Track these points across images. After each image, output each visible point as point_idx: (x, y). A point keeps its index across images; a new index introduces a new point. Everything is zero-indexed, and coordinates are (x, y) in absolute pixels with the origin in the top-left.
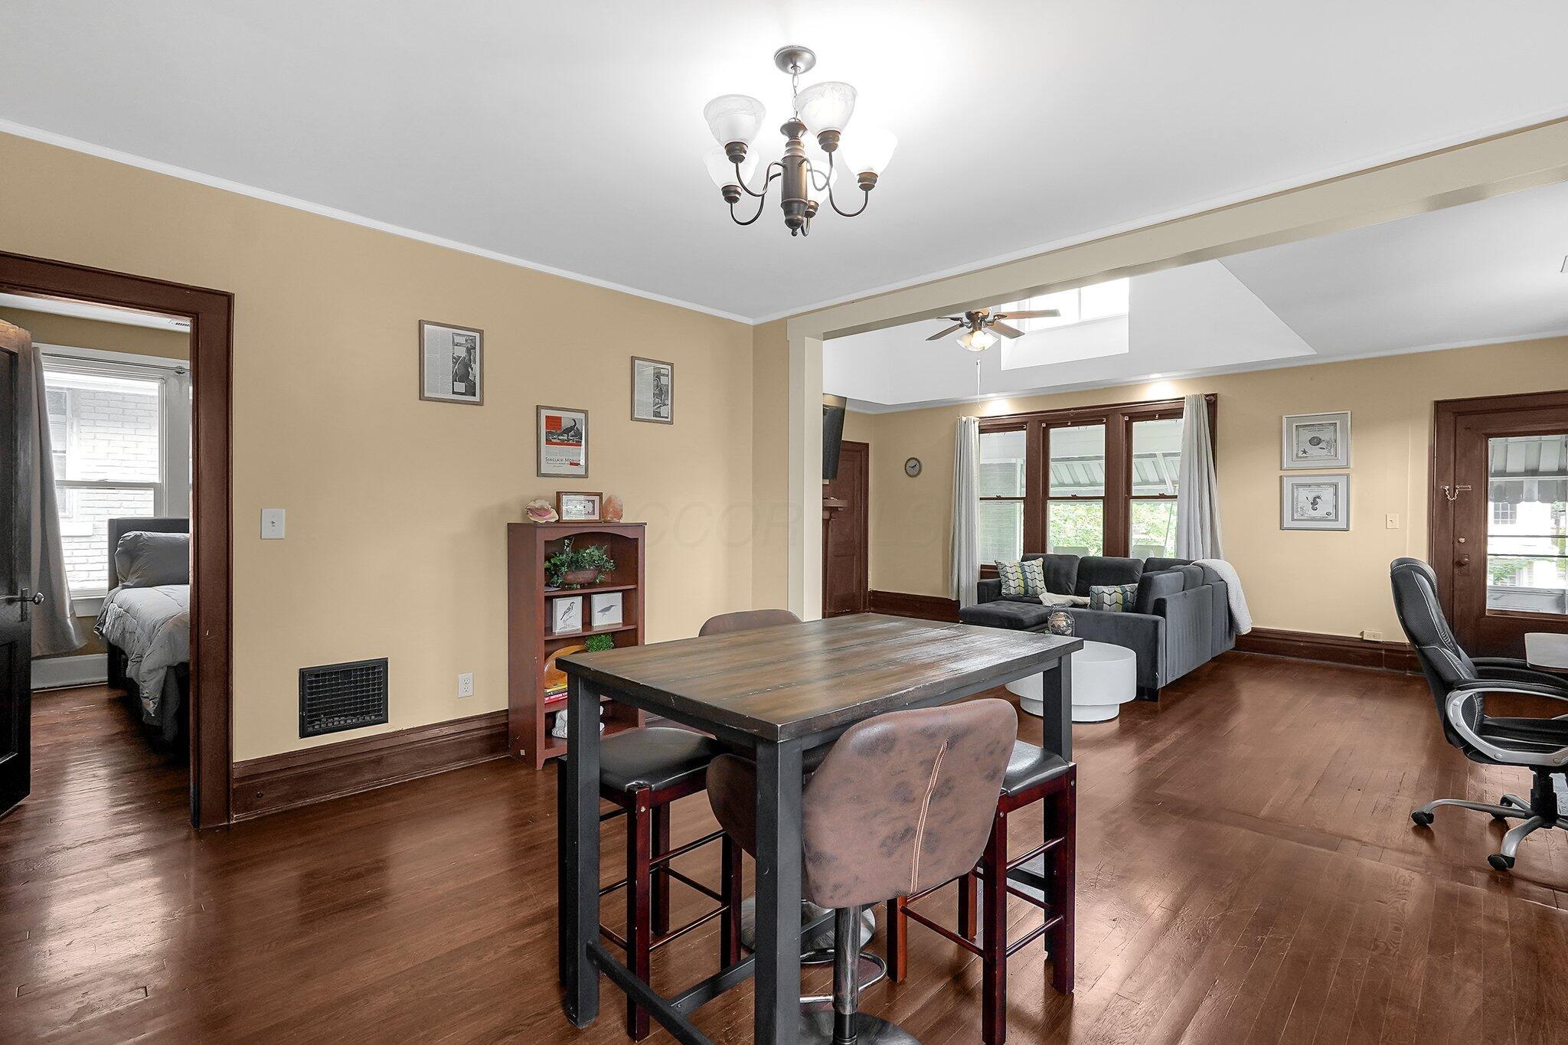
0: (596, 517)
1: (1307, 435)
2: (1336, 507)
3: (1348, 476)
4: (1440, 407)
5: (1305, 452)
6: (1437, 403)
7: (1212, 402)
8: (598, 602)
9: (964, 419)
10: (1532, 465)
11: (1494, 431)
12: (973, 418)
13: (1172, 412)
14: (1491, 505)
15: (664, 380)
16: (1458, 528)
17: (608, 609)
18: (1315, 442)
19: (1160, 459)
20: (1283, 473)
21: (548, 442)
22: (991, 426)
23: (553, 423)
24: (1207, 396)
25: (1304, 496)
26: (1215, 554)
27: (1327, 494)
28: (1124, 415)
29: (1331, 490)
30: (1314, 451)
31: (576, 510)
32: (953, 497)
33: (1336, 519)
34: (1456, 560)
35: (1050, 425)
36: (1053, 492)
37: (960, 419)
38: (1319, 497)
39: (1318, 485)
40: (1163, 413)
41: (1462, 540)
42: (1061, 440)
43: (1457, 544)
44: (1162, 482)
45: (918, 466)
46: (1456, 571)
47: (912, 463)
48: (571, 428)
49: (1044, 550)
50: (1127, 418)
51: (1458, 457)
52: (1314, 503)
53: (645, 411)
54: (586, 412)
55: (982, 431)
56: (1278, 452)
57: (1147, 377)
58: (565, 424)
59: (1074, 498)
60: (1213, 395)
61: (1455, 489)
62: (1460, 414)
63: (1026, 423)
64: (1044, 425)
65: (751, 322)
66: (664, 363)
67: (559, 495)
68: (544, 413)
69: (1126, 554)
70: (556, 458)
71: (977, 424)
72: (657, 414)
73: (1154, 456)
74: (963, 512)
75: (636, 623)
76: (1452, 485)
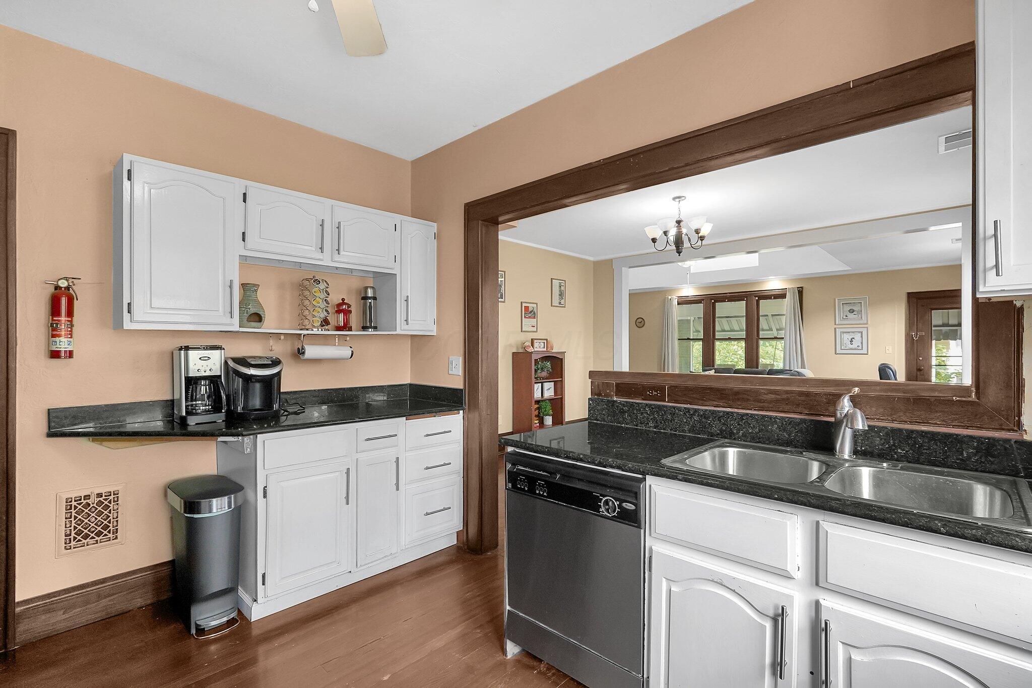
0: (545, 349)
1: (847, 308)
2: (862, 343)
3: (867, 328)
4: (910, 295)
5: (846, 316)
6: (909, 294)
7: (800, 292)
8: (546, 385)
9: (670, 297)
10: (946, 322)
11: (934, 307)
12: (675, 297)
13: (781, 296)
14: (934, 342)
15: (563, 288)
16: (919, 353)
17: (549, 389)
18: (851, 311)
19: (770, 317)
20: (836, 326)
21: (525, 317)
22: (683, 301)
23: (527, 308)
24: (798, 288)
25: (847, 337)
26: (803, 367)
27: (857, 337)
28: (756, 297)
29: (860, 334)
30: (851, 316)
31: (539, 347)
32: (664, 340)
33: (862, 349)
34: (918, 368)
35: (716, 301)
36: (718, 335)
37: (668, 298)
38: (854, 338)
39: (853, 332)
40: (776, 296)
41: (921, 358)
42: (722, 309)
43: (918, 360)
44: (771, 329)
45: (643, 322)
46: (918, 373)
47: (640, 320)
48: (532, 311)
49: (713, 366)
50: (757, 298)
51: (918, 319)
52: (851, 341)
53: (556, 303)
54: (537, 304)
55: (679, 304)
56: (834, 316)
57: (767, 278)
58: (530, 309)
59: (730, 339)
60: (801, 287)
61: (917, 334)
62: (920, 299)
63: (703, 300)
64: (713, 301)
65: (591, 259)
66: (562, 280)
67: (532, 340)
68: (524, 305)
69: (757, 368)
70: (528, 323)
71: (676, 300)
72: (560, 303)
73: (767, 315)
74: (670, 346)
75: (562, 395)
76: (916, 333)
